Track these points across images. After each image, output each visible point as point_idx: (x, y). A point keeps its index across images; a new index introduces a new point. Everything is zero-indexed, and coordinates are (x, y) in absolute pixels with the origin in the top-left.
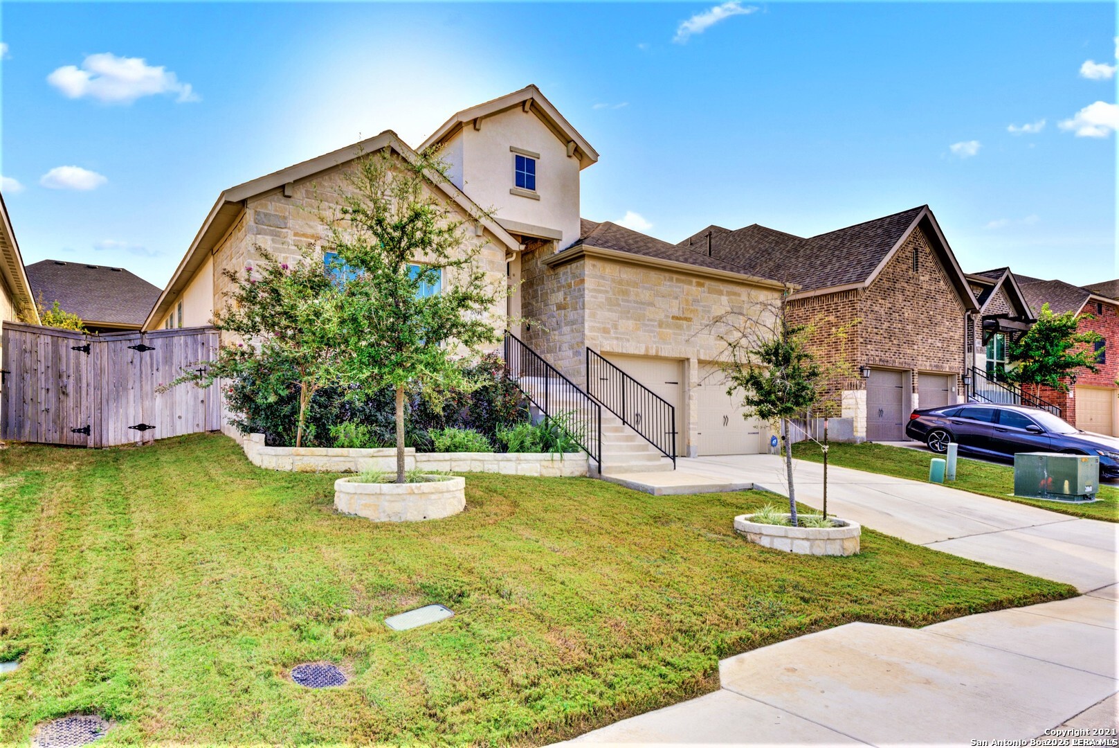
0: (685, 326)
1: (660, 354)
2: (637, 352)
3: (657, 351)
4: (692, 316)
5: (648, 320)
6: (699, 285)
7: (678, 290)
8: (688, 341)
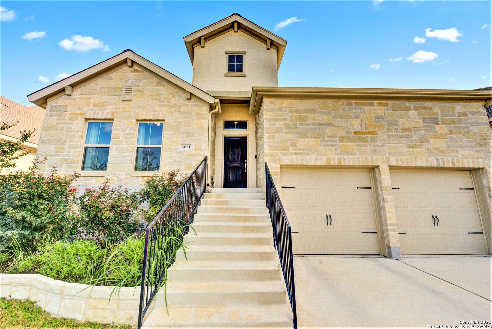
0: (369, 139)
1: (343, 163)
2: (318, 163)
3: (340, 161)
4: (376, 130)
5: (328, 137)
6: (380, 105)
7: (358, 111)
8: (375, 151)
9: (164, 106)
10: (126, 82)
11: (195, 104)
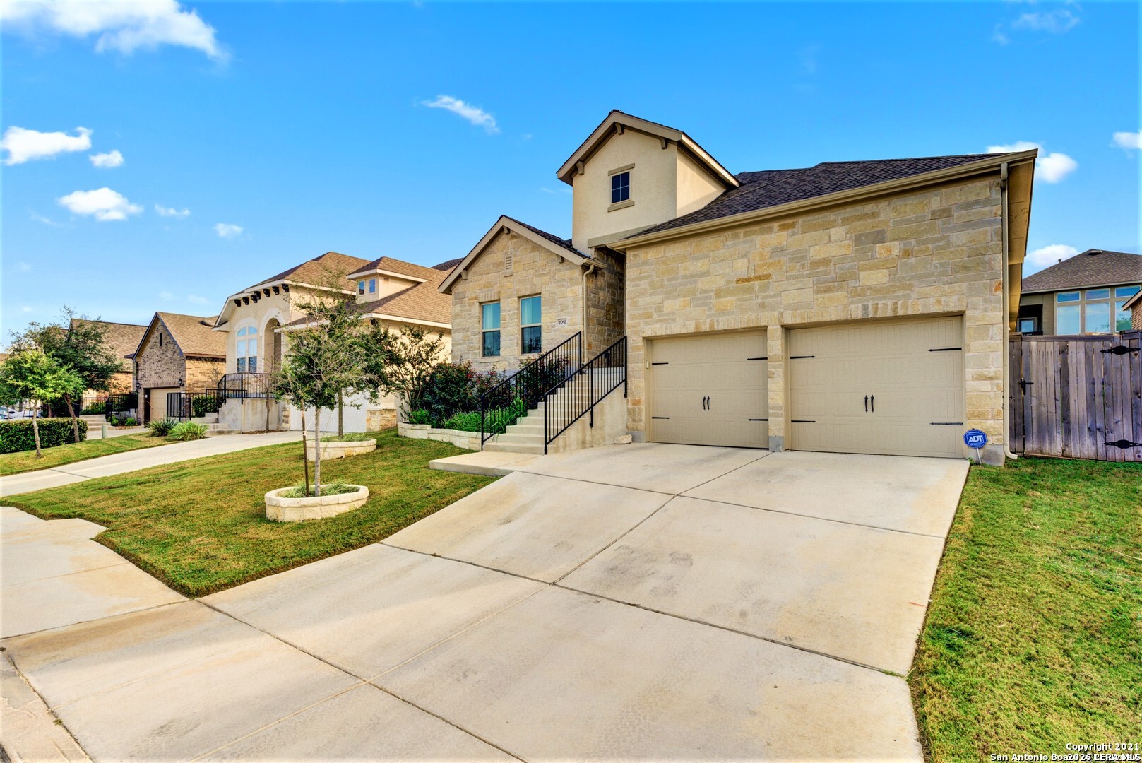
0: (757, 288)
1: (716, 328)
2: (684, 331)
3: (712, 325)
4: (770, 271)
5: (701, 293)
7: (747, 245)
8: (762, 305)
9: (539, 275)
10: (506, 253)
11: (568, 267)
